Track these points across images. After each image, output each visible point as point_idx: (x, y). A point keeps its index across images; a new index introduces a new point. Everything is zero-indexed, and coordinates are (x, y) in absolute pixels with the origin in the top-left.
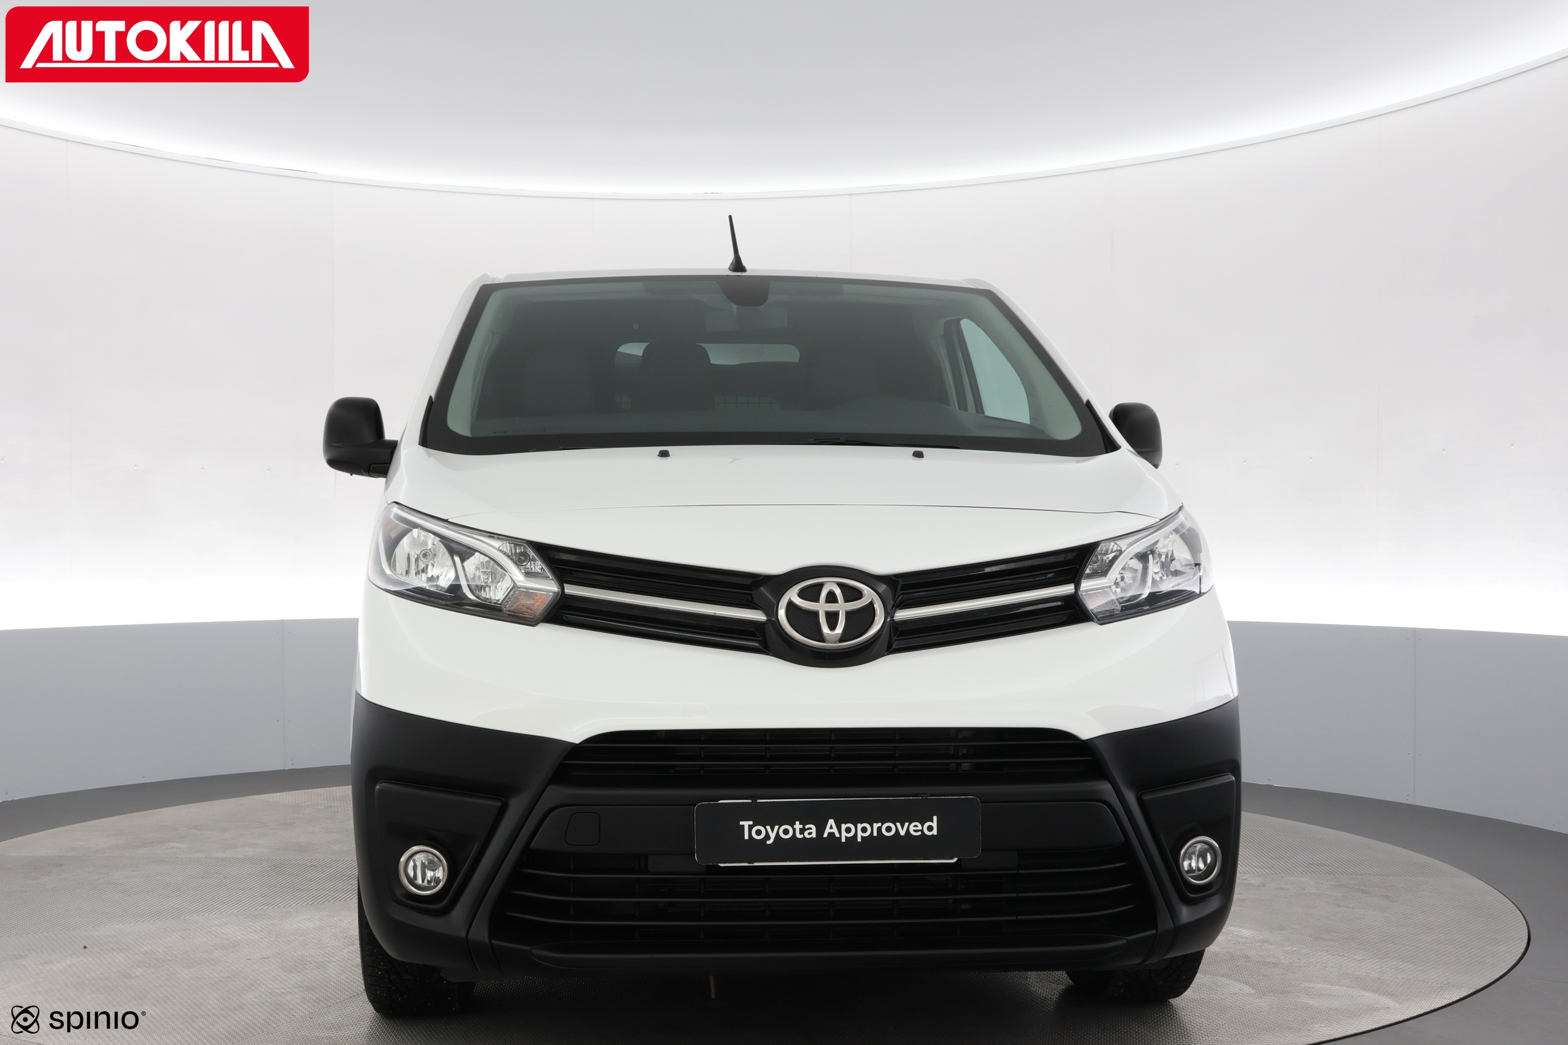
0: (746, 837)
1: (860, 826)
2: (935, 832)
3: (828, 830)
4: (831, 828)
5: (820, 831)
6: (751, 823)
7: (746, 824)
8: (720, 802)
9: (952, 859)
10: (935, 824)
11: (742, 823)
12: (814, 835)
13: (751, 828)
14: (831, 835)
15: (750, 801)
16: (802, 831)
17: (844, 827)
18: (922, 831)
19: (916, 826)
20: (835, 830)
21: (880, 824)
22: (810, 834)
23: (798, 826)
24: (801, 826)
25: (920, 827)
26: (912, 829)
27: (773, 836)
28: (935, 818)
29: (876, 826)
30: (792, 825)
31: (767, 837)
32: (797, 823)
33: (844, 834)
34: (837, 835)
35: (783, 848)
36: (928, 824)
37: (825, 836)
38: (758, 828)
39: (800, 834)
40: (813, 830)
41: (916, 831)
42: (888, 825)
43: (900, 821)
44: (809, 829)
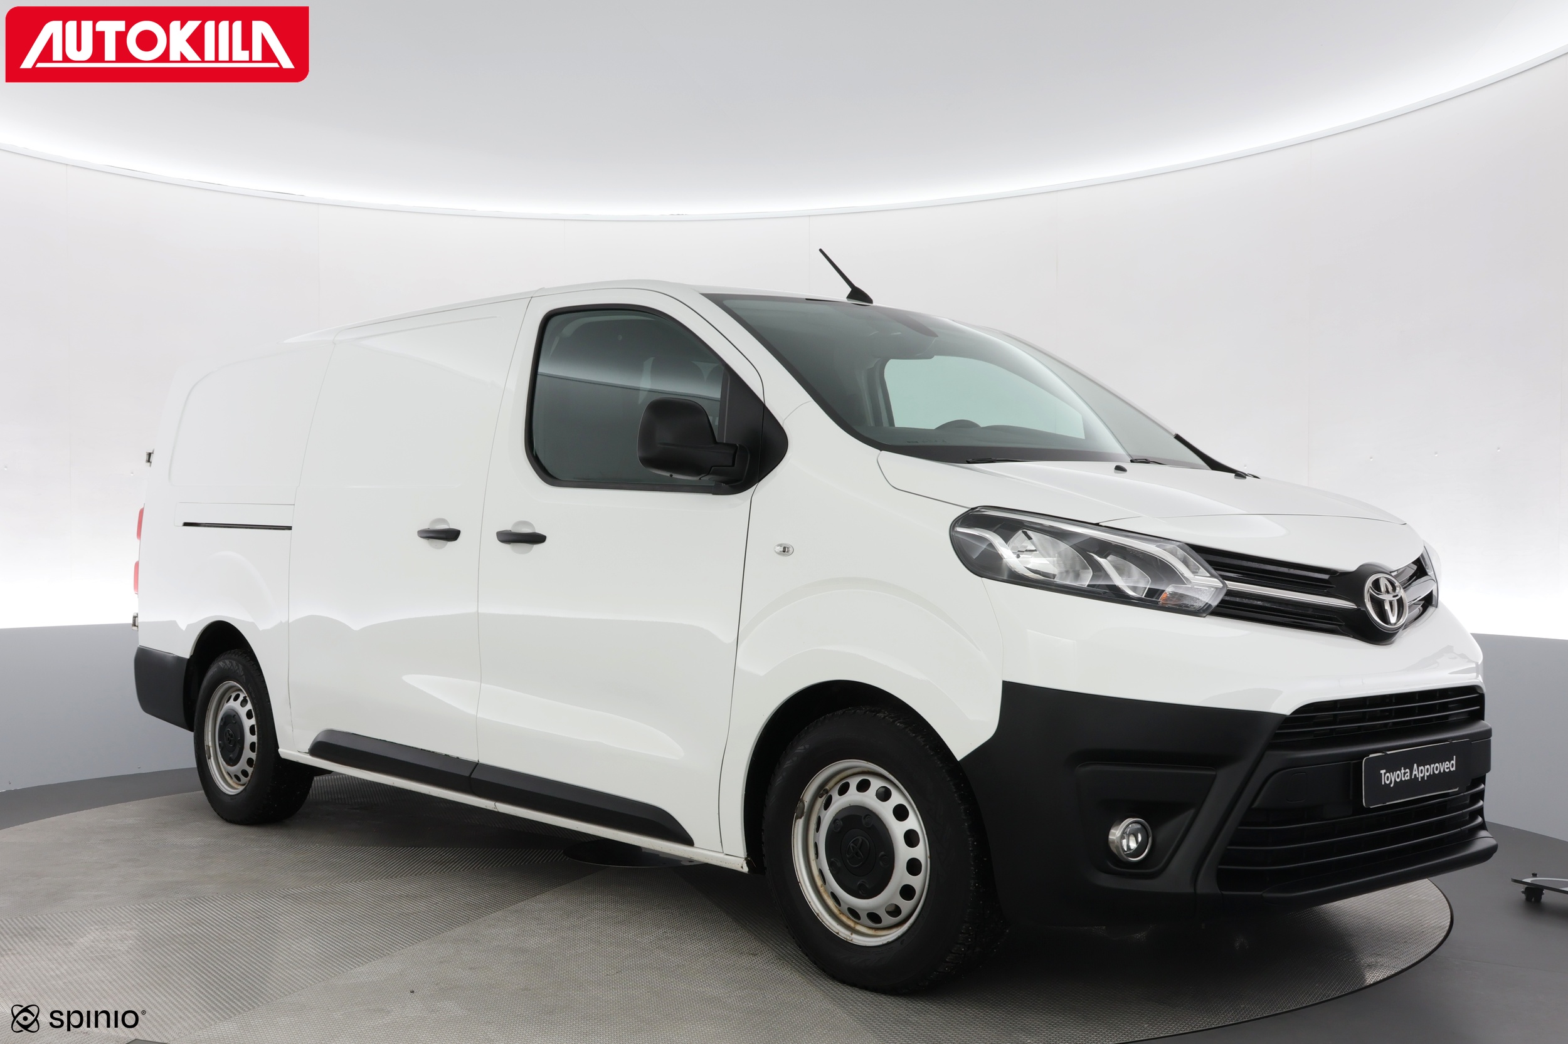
0: (1383, 783)
1: (1426, 767)
2: (1455, 768)
3: (1414, 773)
4: (1415, 770)
5: (1411, 773)
6: (1385, 770)
7: (1383, 771)
11: (1381, 771)
12: (1409, 777)
13: (1385, 774)
14: (1415, 775)
15: (1384, 753)
17: (1420, 768)
18: (1449, 768)
20: (1416, 773)
22: (1407, 776)
23: (1402, 770)
24: (1404, 771)
25: (1449, 766)
27: (1393, 779)
29: (1432, 765)
30: (1400, 770)
31: (1391, 781)
32: (1403, 768)
33: (1420, 774)
34: (1418, 775)
35: (1401, 787)
36: (1452, 762)
37: (1413, 777)
38: (1388, 774)
39: (1404, 777)
40: (1408, 774)
41: (1447, 768)
42: (1437, 765)
43: (1441, 761)
44: (1407, 772)
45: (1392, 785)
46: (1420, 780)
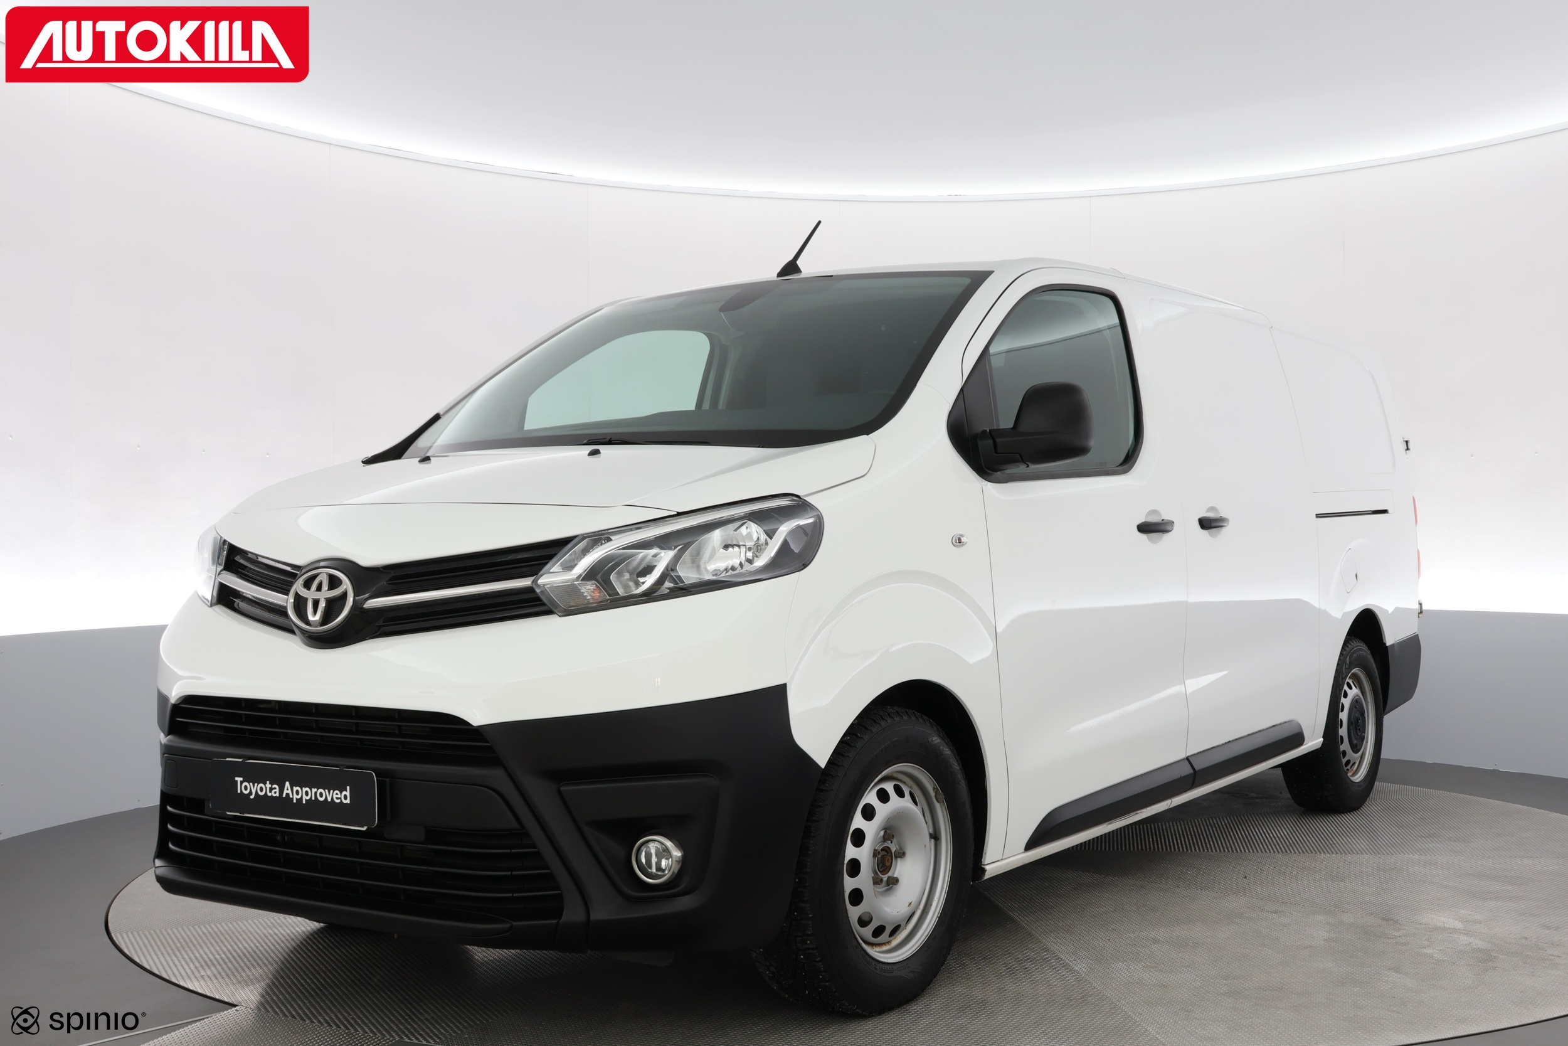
0: (239, 792)
1: (305, 789)
2: (348, 801)
3: (285, 792)
4: (287, 789)
5: (281, 791)
6: (241, 779)
7: (239, 779)
8: (227, 759)
9: (363, 827)
10: (348, 793)
11: (236, 779)
12: (277, 795)
13: (242, 782)
14: (288, 795)
15: (241, 760)
16: (271, 789)
17: (295, 789)
18: (340, 798)
19: (337, 794)
20: (289, 792)
21: (316, 790)
22: (275, 793)
23: (268, 785)
24: (270, 786)
25: (339, 796)
26: (335, 796)
27: (254, 792)
28: (348, 788)
29: (314, 790)
30: (265, 784)
31: (251, 793)
32: (268, 782)
33: (295, 796)
34: (291, 796)
35: (263, 802)
36: (344, 793)
37: (284, 796)
38: (245, 784)
39: (270, 792)
40: (277, 790)
41: (337, 798)
42: (321, 790)
43: (330, 787)
44: (275, 788)
45: (252, 797)
46: (295, 801)
